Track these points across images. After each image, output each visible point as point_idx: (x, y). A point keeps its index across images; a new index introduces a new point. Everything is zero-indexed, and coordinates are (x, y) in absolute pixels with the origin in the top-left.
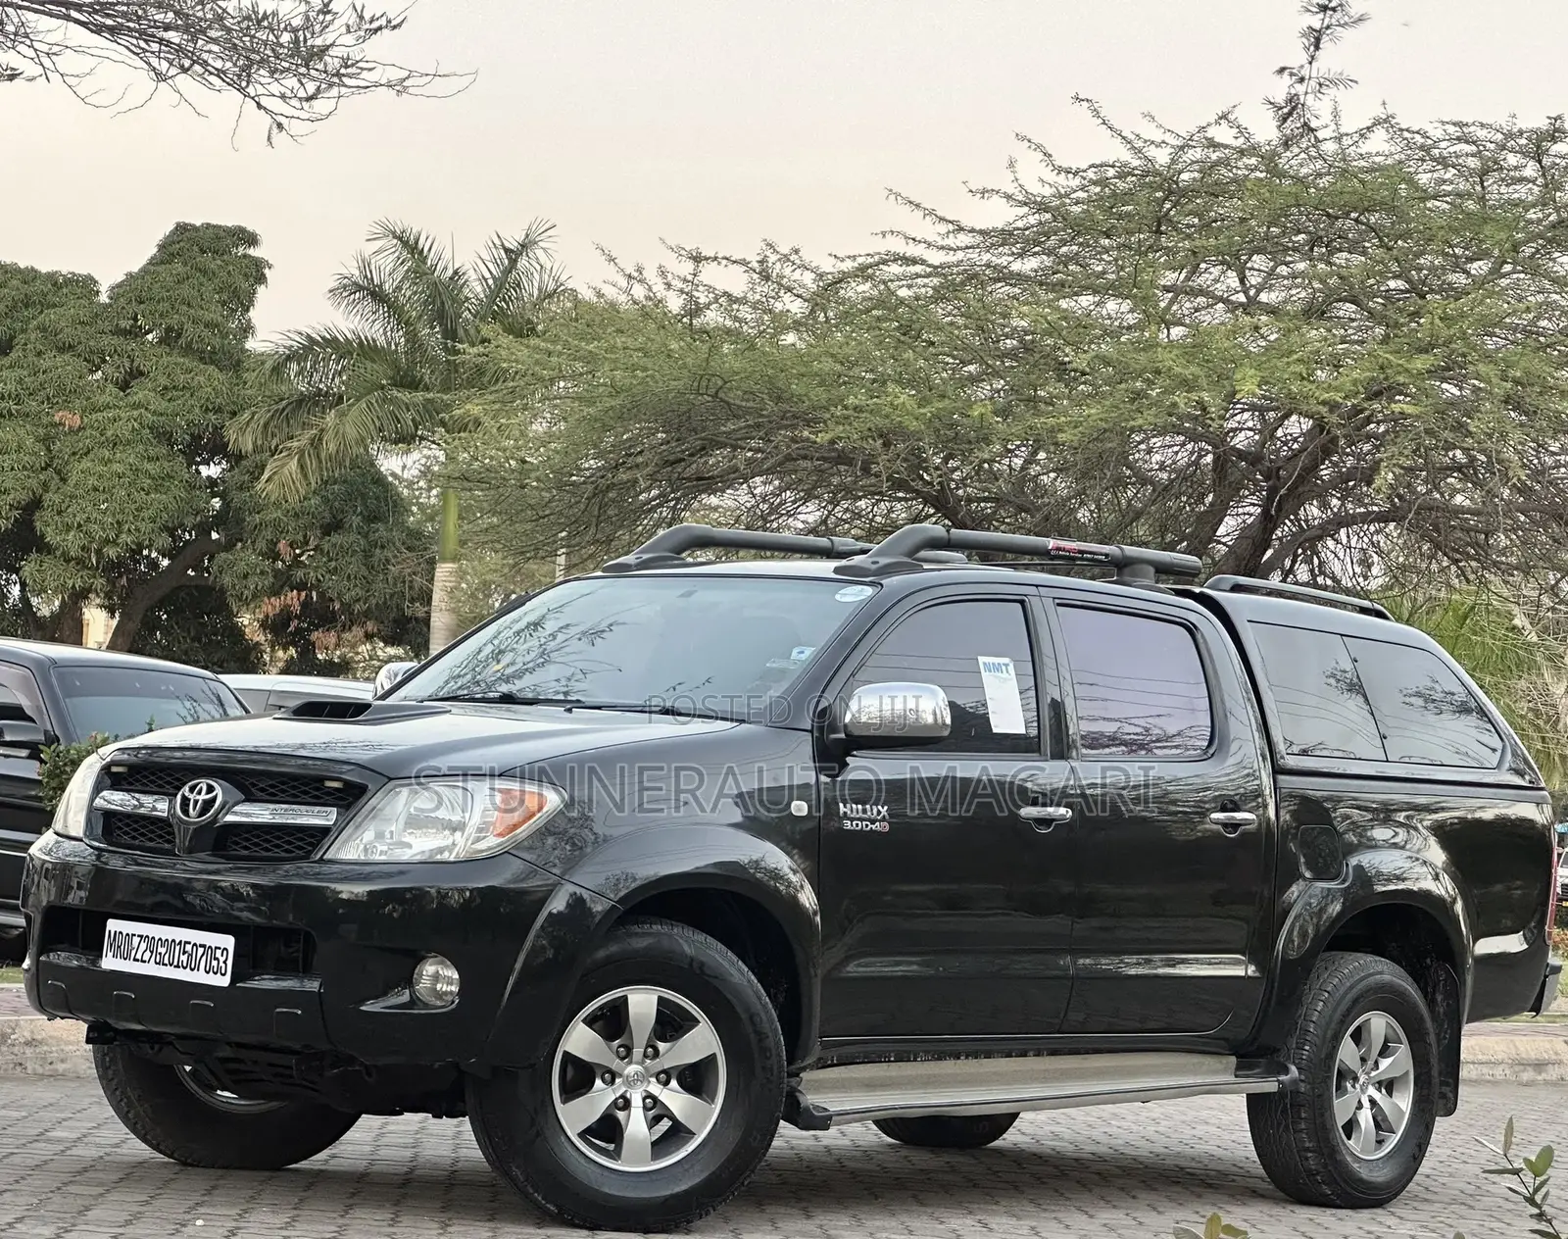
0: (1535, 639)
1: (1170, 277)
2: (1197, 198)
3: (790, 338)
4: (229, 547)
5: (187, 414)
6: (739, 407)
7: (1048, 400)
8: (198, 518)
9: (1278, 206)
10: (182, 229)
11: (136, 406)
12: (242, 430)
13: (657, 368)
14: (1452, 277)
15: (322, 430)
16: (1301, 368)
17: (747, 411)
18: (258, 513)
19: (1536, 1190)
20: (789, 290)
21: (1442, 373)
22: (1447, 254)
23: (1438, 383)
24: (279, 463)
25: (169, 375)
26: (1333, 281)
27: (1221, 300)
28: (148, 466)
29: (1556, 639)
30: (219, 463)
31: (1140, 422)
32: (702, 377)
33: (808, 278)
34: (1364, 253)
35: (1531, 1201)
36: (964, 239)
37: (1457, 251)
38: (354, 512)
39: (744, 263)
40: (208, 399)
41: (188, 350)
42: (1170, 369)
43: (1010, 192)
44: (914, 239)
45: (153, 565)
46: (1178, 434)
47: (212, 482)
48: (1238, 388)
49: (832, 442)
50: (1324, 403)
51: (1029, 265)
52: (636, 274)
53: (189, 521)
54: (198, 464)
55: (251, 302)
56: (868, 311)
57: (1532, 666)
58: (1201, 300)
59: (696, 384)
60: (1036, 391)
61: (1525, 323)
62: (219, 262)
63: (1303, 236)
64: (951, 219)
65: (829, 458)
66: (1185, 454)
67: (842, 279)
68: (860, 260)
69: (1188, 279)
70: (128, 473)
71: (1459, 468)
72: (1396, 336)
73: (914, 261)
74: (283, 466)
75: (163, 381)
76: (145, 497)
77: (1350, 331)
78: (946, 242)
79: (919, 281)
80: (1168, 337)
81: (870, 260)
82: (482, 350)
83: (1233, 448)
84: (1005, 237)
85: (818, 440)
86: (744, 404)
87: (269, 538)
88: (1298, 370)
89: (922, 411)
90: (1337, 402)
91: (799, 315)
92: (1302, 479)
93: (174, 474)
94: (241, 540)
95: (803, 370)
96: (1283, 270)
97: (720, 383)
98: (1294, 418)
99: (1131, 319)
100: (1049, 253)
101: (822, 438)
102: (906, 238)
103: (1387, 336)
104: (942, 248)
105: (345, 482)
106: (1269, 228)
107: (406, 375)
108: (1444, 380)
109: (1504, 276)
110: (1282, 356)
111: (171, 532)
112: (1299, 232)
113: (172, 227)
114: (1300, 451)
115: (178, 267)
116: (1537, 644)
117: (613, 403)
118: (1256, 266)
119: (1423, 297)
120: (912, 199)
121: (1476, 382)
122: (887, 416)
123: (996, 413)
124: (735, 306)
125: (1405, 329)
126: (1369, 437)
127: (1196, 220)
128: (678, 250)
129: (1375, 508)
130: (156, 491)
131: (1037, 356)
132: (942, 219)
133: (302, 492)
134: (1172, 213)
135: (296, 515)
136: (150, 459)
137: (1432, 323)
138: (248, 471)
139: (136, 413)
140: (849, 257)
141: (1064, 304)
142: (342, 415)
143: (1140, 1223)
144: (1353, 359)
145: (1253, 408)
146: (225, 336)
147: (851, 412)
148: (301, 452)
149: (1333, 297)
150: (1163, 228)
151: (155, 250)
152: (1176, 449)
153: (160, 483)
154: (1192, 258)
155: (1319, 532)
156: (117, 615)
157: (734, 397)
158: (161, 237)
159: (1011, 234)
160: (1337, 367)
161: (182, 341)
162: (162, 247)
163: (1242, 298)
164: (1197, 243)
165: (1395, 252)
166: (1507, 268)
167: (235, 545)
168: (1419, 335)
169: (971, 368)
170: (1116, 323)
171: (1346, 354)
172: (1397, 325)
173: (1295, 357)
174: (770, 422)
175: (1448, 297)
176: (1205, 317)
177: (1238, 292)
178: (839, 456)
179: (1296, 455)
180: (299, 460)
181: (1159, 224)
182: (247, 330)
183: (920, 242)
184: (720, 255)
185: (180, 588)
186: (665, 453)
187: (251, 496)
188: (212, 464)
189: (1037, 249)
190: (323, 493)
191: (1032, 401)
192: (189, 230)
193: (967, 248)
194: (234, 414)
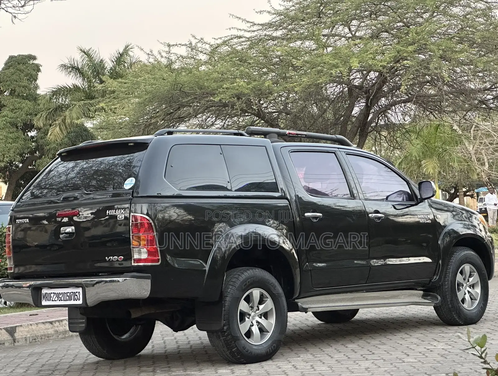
0: (461, 133)
1: (326, 32)
2: (331, 4)
3: (203, 68)
4: (40, 157)
5: (21, 117)
6: (188, 93)
7: (290, 77)
8: (29, 150)
9: (357, 3)
10: (11, 58)
11: (4, 116)
12: (39, 120)
13: (159, 83)
14: (418, 20)
15: (65, 116)
16: (371, 56)
17: (192, 94)
18: (48, 146)
19: (482, 353)
20: (201, 52)
21: (419, 51)
22: (415, 12)
23: (417, 55)
24: (53, 129)
25: (13, 105)
26: (379, 26)
27: (343, 37)
28: (11, 135)
29: (467, 132)
30: (34, 131)
31: (321, 81)
32: (175, 84)
33: (207, 47)
34: (388, 15)
35: (481, 357)
36: (255, 28)
37: (418, 11)
38: (79, 141)
39: (186, 45)
40: (27, 111)
41: (18, 96)
42: (328, 62)
43: (269, 11)
44: (240, 29)
45: (17, 166)
46: (335, 83)
47: (32, 137)
48: (352, 65)
49: (220, 100)
50: (381, 66)
51: (279, 33)
52: (150, 53)
53: (26, 151)
54: (27, 132)
55: (37, 79)
56: (228, 55)
57: (461, 142)
58: (337, 38)
59: (173, 87)
60: (286, 75)
61: (444, 31)
62: (25, 67)
63: (368, 12)
64: (251, 21)
65: (221, 106)
66: (338, 89)
67: (219, 46)
68: (223, 39)
69: (331, 31)
70: (4, 138)
71: (428, 82)
72: (402, 41)
73: (240, 37)
74: (54, 130)
75: (12, 107)
76: (10, 145)
77: (387, 42)
78: (250, 29)
79: (243, 43)
80: (327, 51)
81: (226, 39)
82: (103, 85)
83: (353, 85)
84: (270, 25)
85: (216, 100)
86: (190, 92)
87: (53, 153)
88: (370, 56)
89: (249, 86)
90: (385, 65)
91: (206, 60)
92: (377, 93)
93: (19, 137)
94: (44, 155)
95: (208, 78)
96: (363, 24)
97: (181, 86)
98: (372, 72)
99: (314, 47)
100: (285, 28)
101: (217, 99)
102: (238, 29)
103: (399, 41)
104: (249, 31)
105: (75, 132)
106: (356, 11)
107: (90, 95)
108: (419, 54)
109: (434, 17)
110: (365, 53)
111: (21, 155)
112: (366, 11)
113: (8, 57)
114: (376, 83)
115: (12, 70)
116: (461, 134)
117: (146, 97)
118: (353, 24)
119: (409, 27)
120: (238, 16)
121: (430, 53)
122: (237, 90)
123: (273, 84)
124: (185, 59)
125: (404, 38)
126: (397, 75)
127: (332, 12)
128: (164, 44)
129: (403, 98)
130: (14, 143)
131: (285, 63)
132: (248, 22)
133: (62, 137)
134: (323, 10)
135: (61, 145)
136: (11, 133)
137: (413, 35)
138: (43, 132)
139: (4, 119)
140: (219, 38)
141: (291, 45)
142: (71, 110)
143: (349, 358)
144: (389, 51)
145: (358, 71)
146: (30, 90)
147: (225, 90)
148: (60, 124)
149: (380, 31)
150: (321, 16)
151: (3, 65)
152: (334, 88)
153: (15, 140)
154: (332, 24)
155: (385, 109)
156: (8, 184)
157: (187, 90)
158: (5, 61)
159: (271, 24)
160: (384, 54)
161: (16, 93)
162: (6, 64)
163: (350, 35)
164: (333, 19)
165: (398, 13)
166: (435, 14)
167: (42, 157)
168: (409, 40)
169: (264, 70)
170: (309, 49)
171: (386, 50)
172: (401, 38)
173: (369, 52)
174: (199, 96)
175: (417, 26)
176: (338, 43)
177: (348, 33)
178: (224, 105)
179: (374, 85)
180: (59, 127)
181: (319, 15)
182: (37, 87)
183: (242, 30)
184: (178, 44)
185: (27, 172)
186: (167, 111)
187: (45, 140)
188: (32, 132)
189: (281, 28)
190: (69, 136)
191: (285, 78)
192: (14, 58)
193: (257, 30)
194: (36, 115)
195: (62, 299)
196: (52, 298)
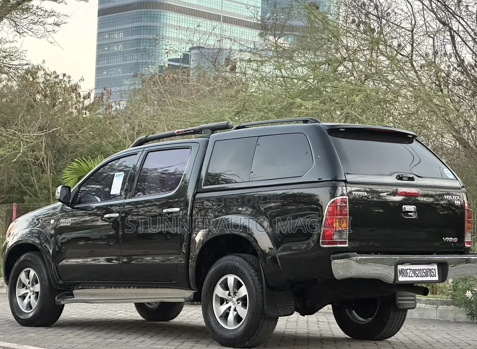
195: (419, 275)
196: (408, 274)
